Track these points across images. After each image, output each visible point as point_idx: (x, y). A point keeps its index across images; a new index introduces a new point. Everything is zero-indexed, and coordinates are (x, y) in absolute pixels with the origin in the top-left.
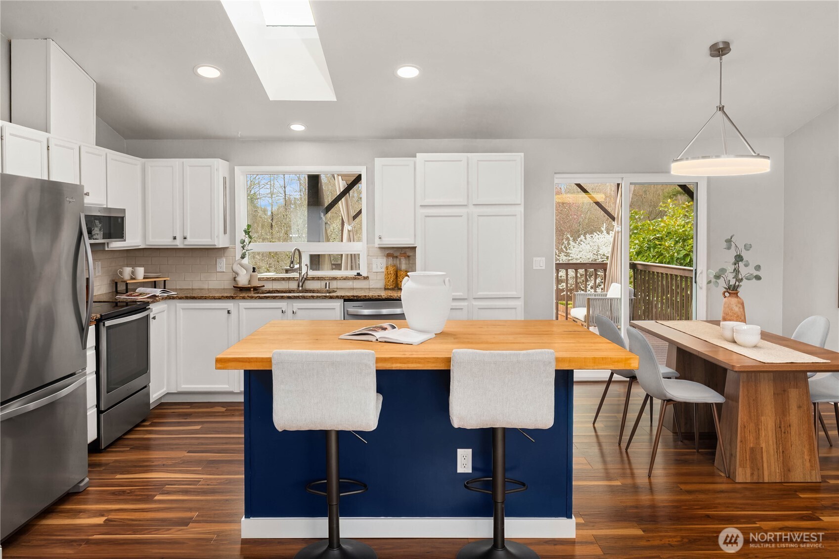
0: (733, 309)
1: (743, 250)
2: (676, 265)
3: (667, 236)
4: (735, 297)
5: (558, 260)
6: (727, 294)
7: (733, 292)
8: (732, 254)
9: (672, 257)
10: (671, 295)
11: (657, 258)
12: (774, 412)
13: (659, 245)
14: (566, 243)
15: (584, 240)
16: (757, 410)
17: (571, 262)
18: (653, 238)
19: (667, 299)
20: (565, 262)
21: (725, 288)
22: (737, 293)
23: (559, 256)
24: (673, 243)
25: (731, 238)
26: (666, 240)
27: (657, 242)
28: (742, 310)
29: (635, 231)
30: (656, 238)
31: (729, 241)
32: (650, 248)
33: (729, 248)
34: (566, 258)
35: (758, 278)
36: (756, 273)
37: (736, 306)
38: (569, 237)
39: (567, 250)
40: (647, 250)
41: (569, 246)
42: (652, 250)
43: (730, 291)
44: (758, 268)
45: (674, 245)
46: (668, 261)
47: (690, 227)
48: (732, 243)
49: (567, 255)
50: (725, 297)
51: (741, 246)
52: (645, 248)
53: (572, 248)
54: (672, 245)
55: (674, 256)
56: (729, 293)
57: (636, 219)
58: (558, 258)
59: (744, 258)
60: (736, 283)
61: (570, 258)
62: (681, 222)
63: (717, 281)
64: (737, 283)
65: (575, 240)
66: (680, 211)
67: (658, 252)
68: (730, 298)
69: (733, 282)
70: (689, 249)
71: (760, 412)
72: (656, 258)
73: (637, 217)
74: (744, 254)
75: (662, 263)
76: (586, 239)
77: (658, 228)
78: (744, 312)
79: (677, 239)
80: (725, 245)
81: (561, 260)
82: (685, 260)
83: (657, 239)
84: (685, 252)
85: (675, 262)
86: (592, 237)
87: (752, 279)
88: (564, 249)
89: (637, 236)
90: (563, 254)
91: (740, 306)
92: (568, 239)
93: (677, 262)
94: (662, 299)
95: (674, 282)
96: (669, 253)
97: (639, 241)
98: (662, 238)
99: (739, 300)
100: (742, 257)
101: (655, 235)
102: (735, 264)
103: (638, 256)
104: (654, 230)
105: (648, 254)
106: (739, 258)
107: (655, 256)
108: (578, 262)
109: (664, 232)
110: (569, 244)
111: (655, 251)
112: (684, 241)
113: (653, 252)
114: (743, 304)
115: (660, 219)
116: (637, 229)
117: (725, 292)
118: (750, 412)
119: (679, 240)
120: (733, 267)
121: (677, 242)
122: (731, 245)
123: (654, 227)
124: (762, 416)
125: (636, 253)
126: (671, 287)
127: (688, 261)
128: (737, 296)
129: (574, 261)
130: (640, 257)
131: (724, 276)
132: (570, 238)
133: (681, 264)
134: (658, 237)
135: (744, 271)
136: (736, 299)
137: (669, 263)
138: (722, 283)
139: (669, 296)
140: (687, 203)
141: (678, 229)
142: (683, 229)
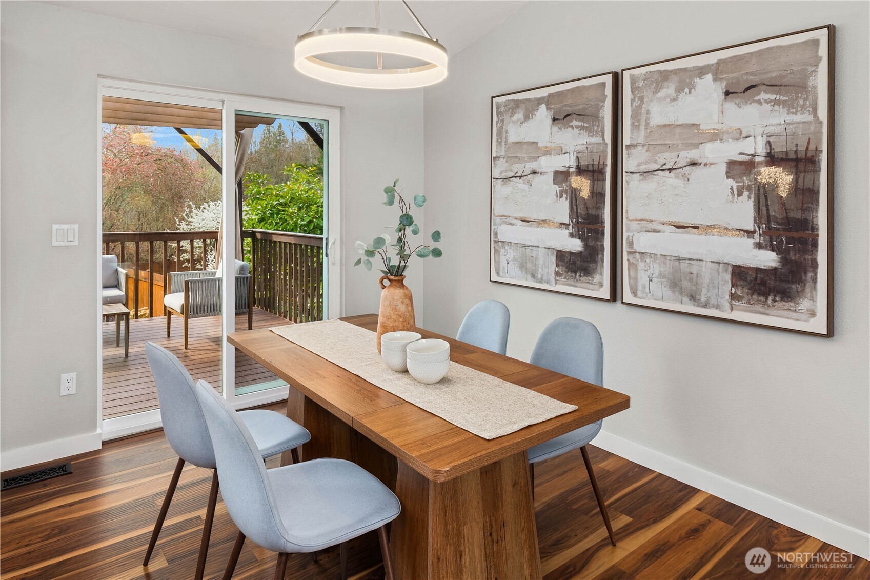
0: (398, 308)
1: (412, 205)
2: (300, 232)
3: (290, 202)
4: (400, 287)
5: (179, 229)
6: (386, 282)
7: (396, 278)
8: (394, 214)
9: (296, 223)
10: (295, 265)
11: (281, 225)
12: (481, 508)
13: (283, 211)
14: (188, 210)
15: (207, 208)
16: (457, 517)
17: (192, 231)
18: (277, 204)
19: (291, 268)
20: (186, 231)
21: (384, 272)
22: (403, 280)
23: (179, 225)
24: (297, 209)
25: (394, 186)
26: (289, 206)
27: (280, 208)
28: (410, 308)
29: (258, 196)
30: (278, 203)
31: (390, 191)
32: (273, 215)
33: (391, 202)
34: (187, 226)
35: (437, 253)
36: (433, 245)
37: (402, 302)
38: (191, 204)
39: (188, 218)
40: (270, 217)
41: (192, 214)
42: (275, 216)
43: (392, 277)
44: (436, 236)
45: (298, 211)
46: (291, 228)
47: (314, 193)
48: (395, 193)
49: (189, 223)
50: (384, 287)
51: (409, 200)
52: (268, 215)
53: (194, 216)
54: (296, 211)
55: (297, 222)
56: (390, 280)
57: (258, 183)
58: (178, 226)
59: (414, 219)
60: (400, 262)
61: (192, 227)
62: (304, 187)
63: (371, 259)
64: (403, 263)
65: (198, 207)
66: (303, 176)
67: (282, 218)
68: (392, 290)
69: (395, 261)
70: (312, 215)
71: (461, 518)
72: (279, 226)
73: (260, 181)
74: (414, 212)
75: (286, 231)
76: (209, 206)
77: (281, 194)
78: (414, 313)
79: (301, 205)
80: (384, 197)
81: (181, 229)
82: (309, 227)
83: (281, 204)
84: (309, 219)
85: (299, 229)
86: (216, 204)
87: (428, 256)
88: (186, 218)
89: (259, 201)
90: (184, 222)
91: (408, 301)
92: (190, 207)
93: (300, 228)
94: (285, 270)
95: (299, 251)
96: (292, 219)
97: (262, 206)
98: (286, 204)
99: (406, 291)
100: (411, 218)
101: (279, 201)
102: (400, 231)
103: (260, 223)
104: (277, 196)
105: (272, 221)
106: (406, 220)
107: (278, 223)
108: (201, 230)
109: (287, 197)
110: (191, 212)
111: (279, 218)
112: (308, 207)
113: (276, 218)
114: (411, 298)
115: (283, 184)
116: (260, 194)
117: (382, 279)
118: (446, 524)
119: (303, 206)
120: (396, 236)
121: (300, 209)
122: (393, 197)
123: (278, 193)
124: (465, 524)
125: (259, 219)
126: (295, 256)
127: (312, 227)
128: (402, 286)
129: (197, 230)
130: (262, 223)
131: (381, 251)
132: (193, 205)
133: (305, 231)
134: (281, 202)
135: (413, 242)
136: (402, 291)
137: (292, 230)
138: (378, 265)
139: (292, 265)
140: (310, 168)
141: (302, 194)
142: (307, 195)
